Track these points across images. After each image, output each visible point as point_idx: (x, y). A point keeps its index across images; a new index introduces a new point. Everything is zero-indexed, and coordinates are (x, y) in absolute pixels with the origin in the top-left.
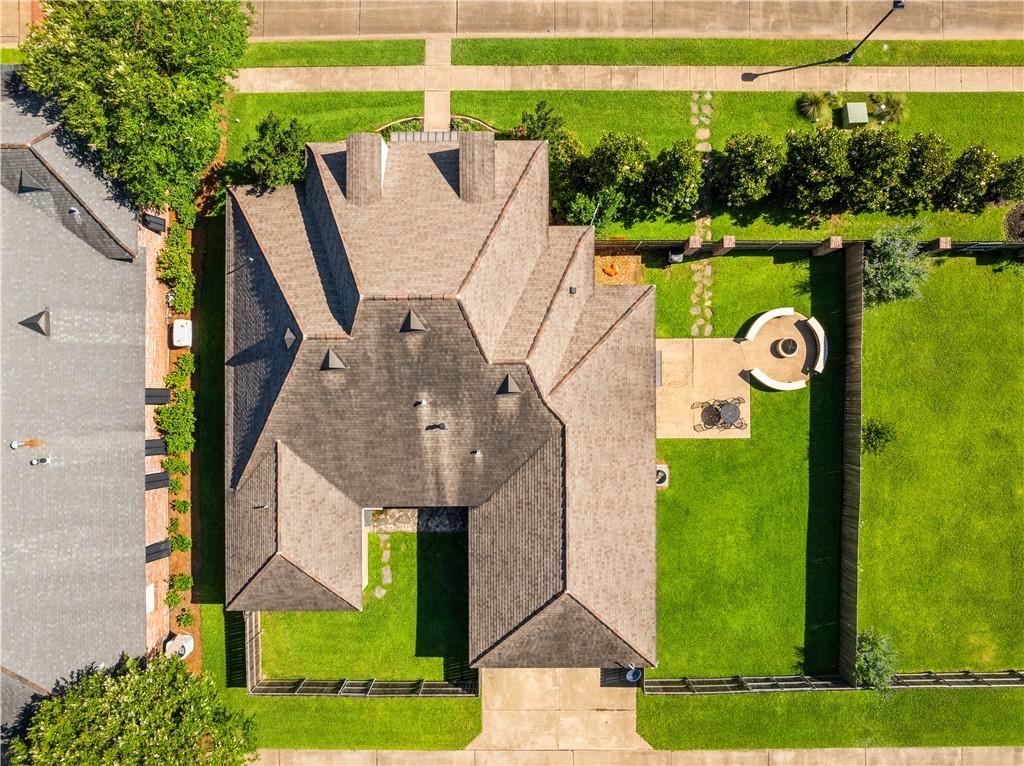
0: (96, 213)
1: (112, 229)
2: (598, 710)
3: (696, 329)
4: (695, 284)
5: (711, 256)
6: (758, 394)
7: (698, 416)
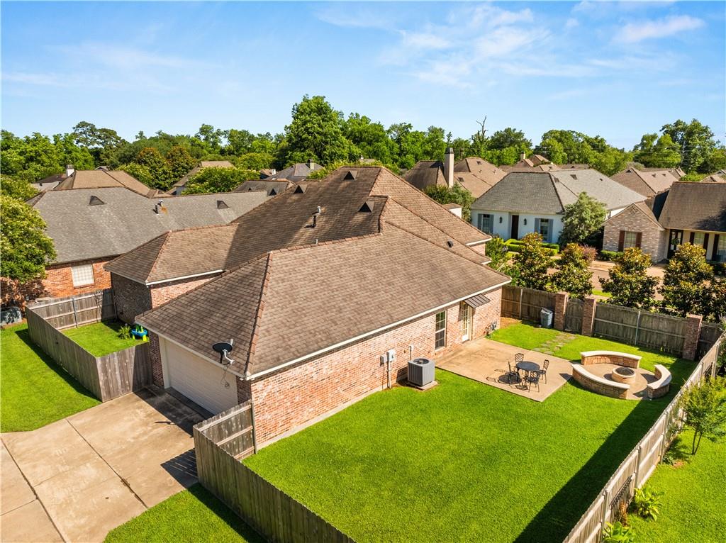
2: (123, 480)
3: (538, 349)
4: (555, 338)
5: (581, 334)
6: (572, 388)
7: (497, 375)
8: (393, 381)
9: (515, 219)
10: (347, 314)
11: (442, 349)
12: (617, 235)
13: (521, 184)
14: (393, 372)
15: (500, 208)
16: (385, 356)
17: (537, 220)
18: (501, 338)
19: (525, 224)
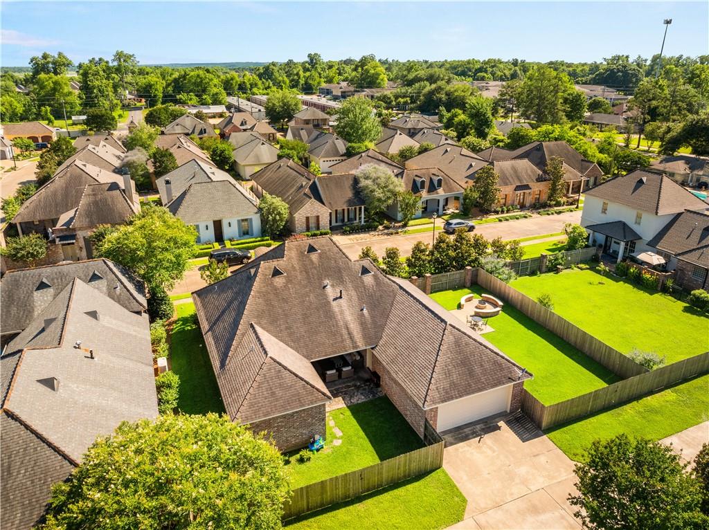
9: (218, 225)
12: (304, 220)
13: (209, 193)
15: (205, 217)
17: (238, 221)
19: (230, 226)
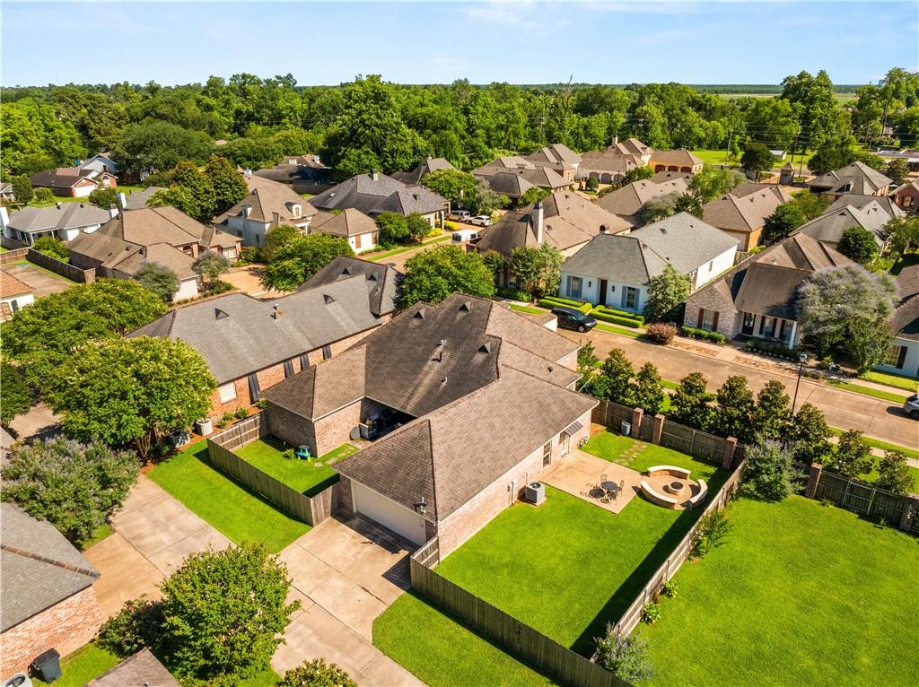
0: (384, 295)
1: (383, 302)
2: (363, 588)
3: (618, 461)
4: (632, 448)
5: (651, 442)
6: (640, 500)
7: (588, 490)
8: (515, 499)
9: (603, 283)
10: (487, 463)
11: (548, 466)
12: (697, 312)
13: (610, 248)
14: (516, 493)
15: (590, 272)
16: (511, 485)
17: (624, 288)
18: (591, 449)
19: (613, 290)
